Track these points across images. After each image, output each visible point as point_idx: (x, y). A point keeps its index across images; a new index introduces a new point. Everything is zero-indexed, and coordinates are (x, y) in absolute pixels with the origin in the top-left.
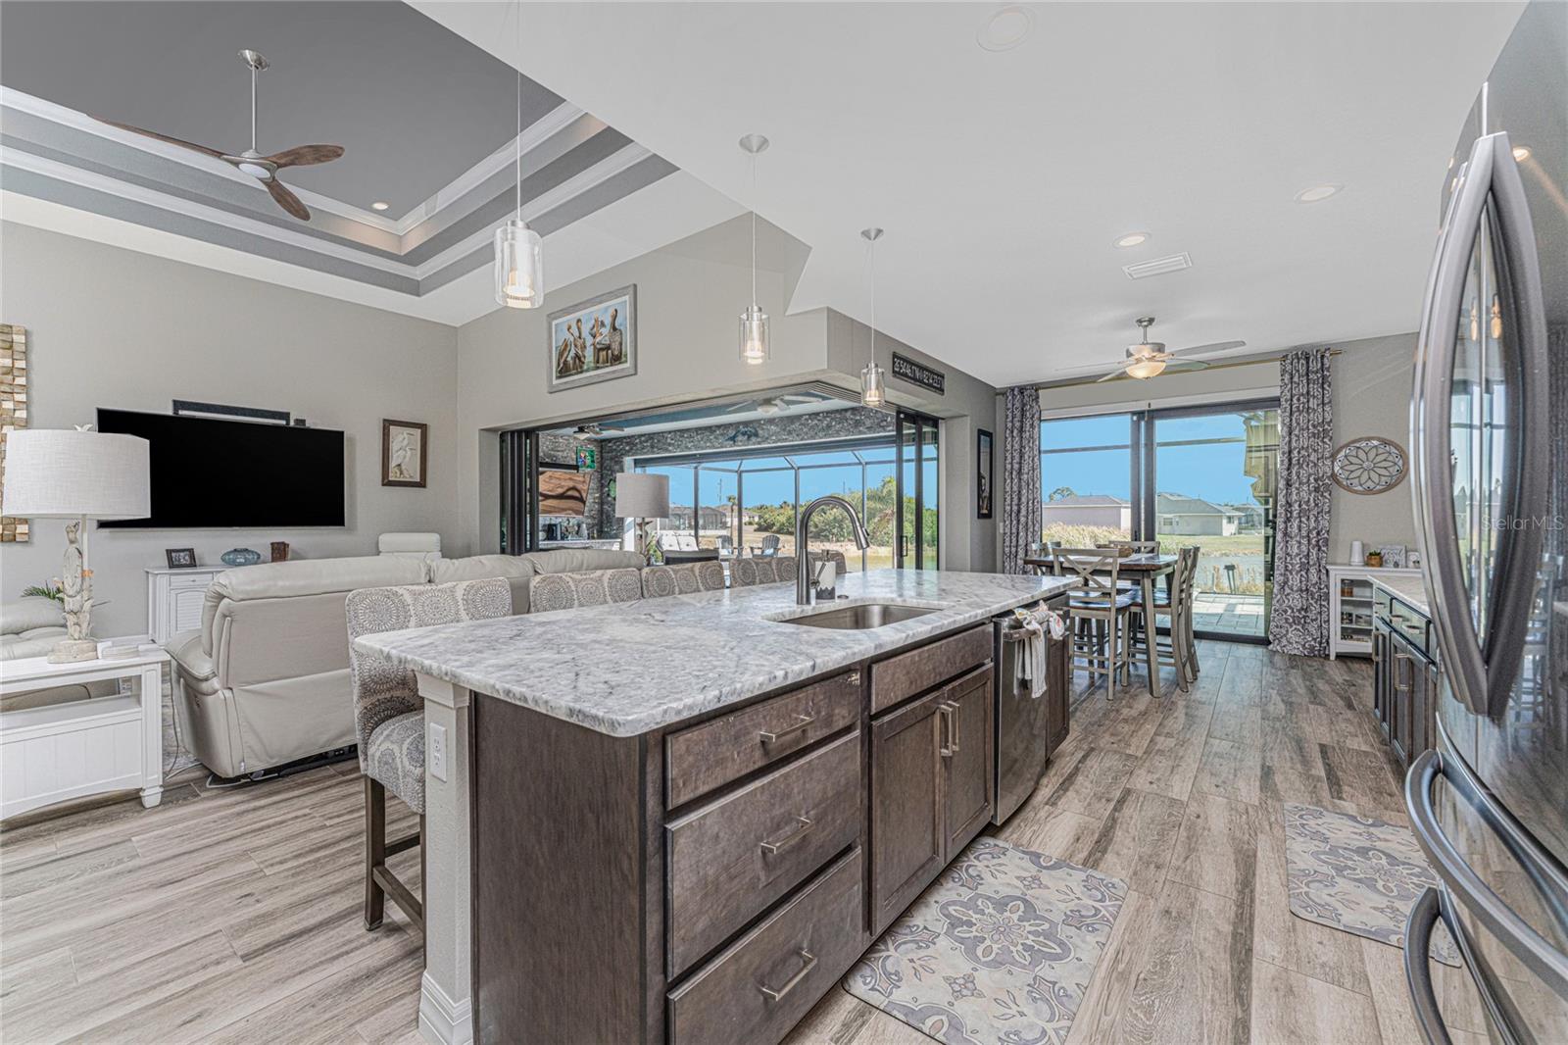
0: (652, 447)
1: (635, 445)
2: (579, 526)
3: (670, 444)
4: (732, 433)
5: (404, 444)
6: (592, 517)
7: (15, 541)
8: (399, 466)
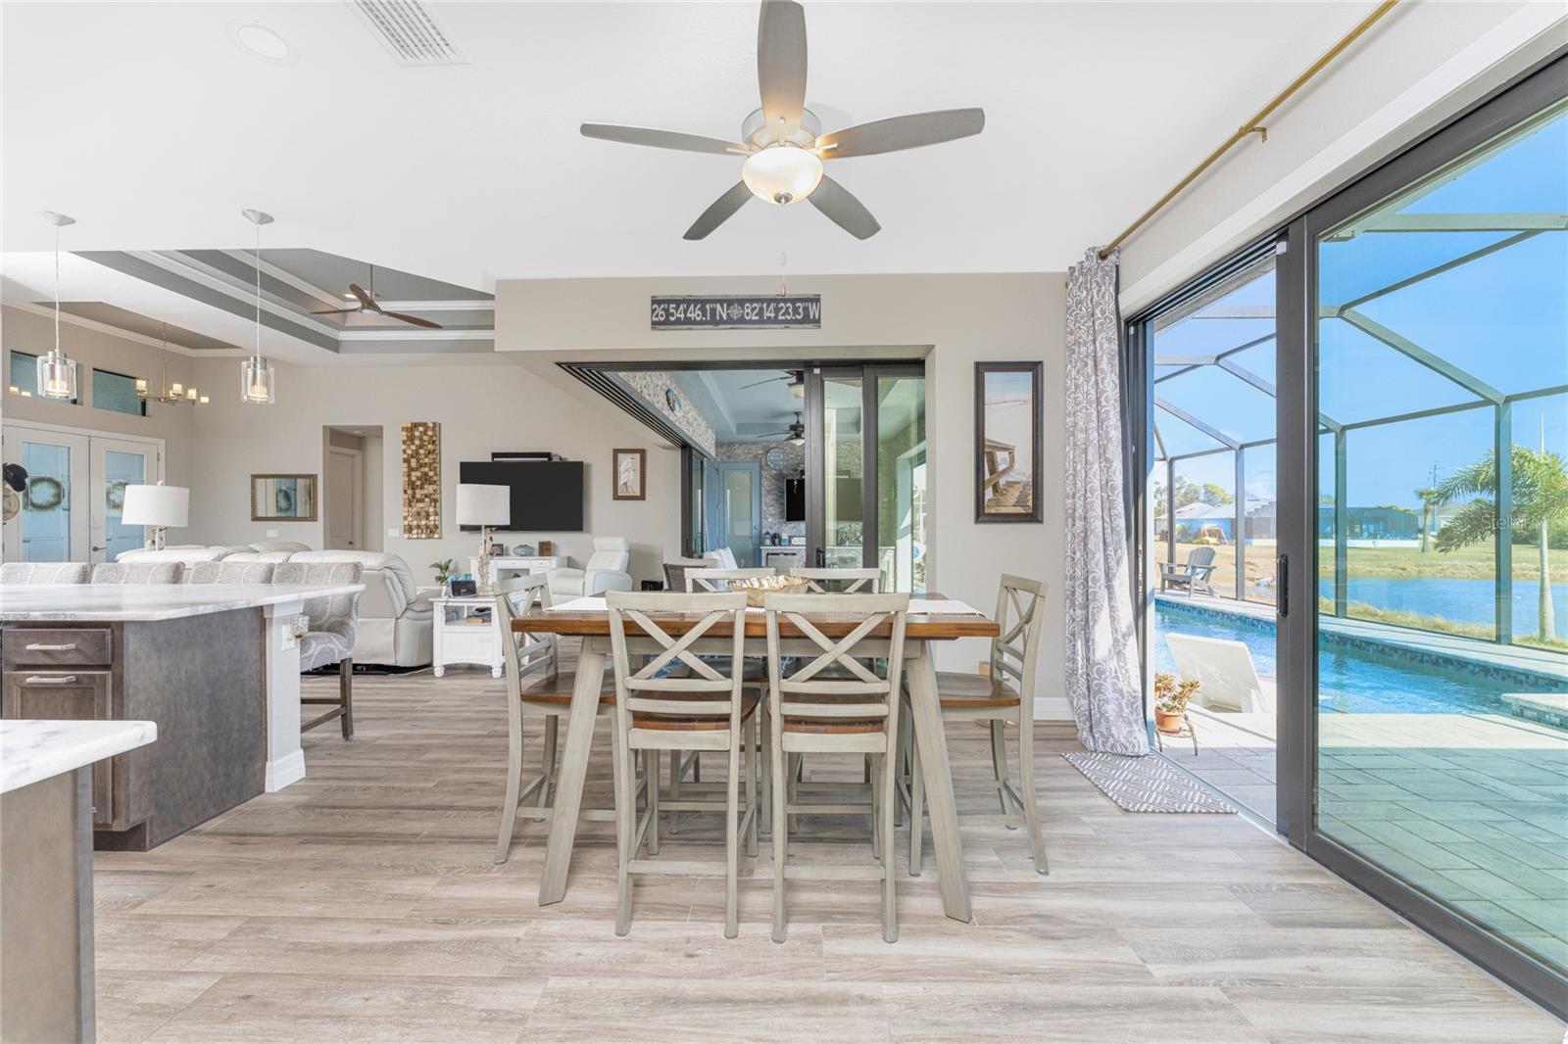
5: (628, 465)
7: (433, 538)
8: (625, 484)
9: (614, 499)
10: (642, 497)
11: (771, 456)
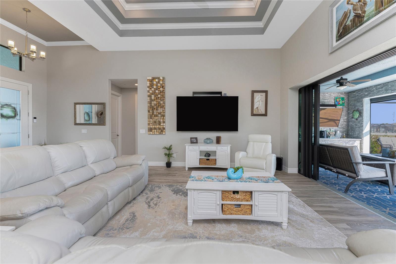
2: (336, 132)
5: (259, 99)
6: (344, 128)
7: (162, 134)
8: (257, 108)
9: (251, 116)
10: (265, 115)
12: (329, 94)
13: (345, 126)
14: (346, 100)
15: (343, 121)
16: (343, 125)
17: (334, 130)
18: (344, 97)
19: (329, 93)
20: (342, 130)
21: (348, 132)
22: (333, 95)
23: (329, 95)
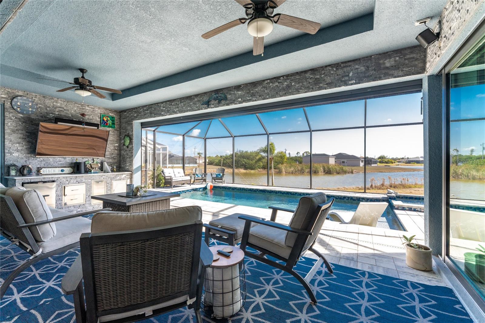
0: (151, 113)
1: (140, 113)
2: (102, 163)
3: (162, 111)
4: (206, 99)
6: (114, 158)
11: (18, 102)
12: (92, 108)
13: (116, 155)
14: (117, 121)
15: (113, 149)
16: (113, 154)
17: (99, 161)
18: (114, 116)
19: (90, 107)
20: (112, 161)
21: (120, 164)
22: (98, 111)
23: (92, 110)
